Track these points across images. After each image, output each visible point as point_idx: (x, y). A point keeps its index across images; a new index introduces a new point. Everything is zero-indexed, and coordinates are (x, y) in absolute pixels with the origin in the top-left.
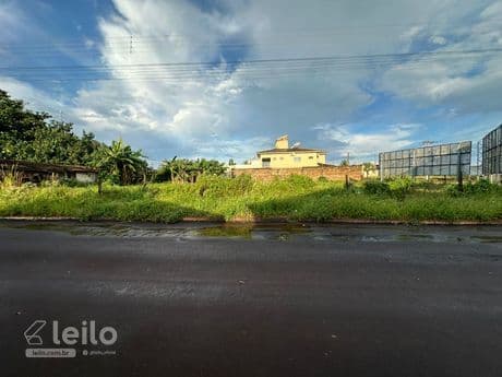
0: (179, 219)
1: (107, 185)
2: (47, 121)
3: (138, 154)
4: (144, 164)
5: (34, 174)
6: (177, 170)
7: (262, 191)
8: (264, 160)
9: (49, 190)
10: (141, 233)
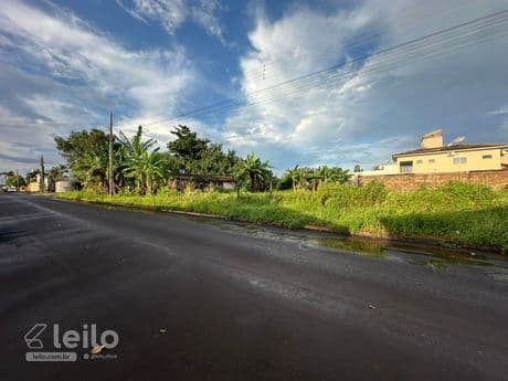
0: (301, 227)
1: (243, 192)
2: (208, 144)
3: (265, 165)
4: (270, 173)
5: (201, 183)
6: (298, 178)
7: (400, 203)
8: (402, 164)
9: (208, 195)
10: (268, 235)
